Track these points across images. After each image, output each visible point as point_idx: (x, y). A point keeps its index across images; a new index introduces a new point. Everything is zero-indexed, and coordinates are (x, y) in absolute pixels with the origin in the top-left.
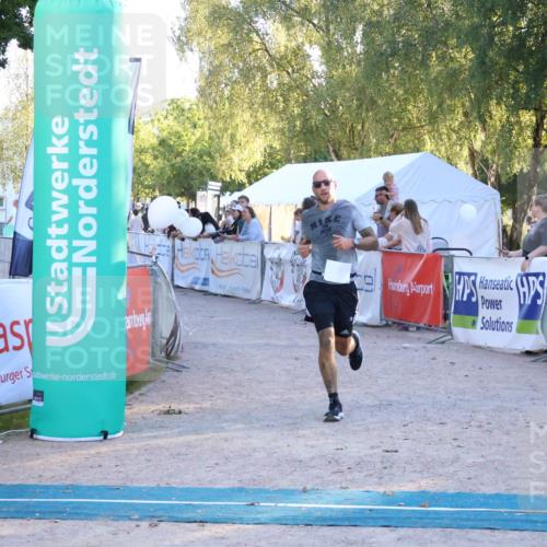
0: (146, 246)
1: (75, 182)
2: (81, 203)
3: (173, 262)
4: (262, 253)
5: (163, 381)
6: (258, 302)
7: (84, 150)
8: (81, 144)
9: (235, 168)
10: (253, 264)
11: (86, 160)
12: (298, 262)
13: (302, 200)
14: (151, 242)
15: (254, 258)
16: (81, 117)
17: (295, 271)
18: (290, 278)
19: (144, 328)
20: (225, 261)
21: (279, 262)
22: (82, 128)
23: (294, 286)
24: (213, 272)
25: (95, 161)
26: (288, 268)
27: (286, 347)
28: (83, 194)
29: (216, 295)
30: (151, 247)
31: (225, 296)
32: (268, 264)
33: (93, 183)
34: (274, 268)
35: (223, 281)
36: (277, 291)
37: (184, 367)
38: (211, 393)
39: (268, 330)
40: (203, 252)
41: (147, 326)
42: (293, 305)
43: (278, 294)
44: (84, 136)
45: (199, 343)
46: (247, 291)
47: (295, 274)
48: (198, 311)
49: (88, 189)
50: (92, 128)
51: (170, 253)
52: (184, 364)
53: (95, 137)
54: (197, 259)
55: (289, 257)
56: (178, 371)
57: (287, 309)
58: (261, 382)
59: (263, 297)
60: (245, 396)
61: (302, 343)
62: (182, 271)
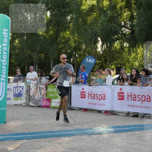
1: (2, 61)
2: (3, 66)
7: (4, 53)
8: (4, 51)
11: (4, 56)
16: (4, 45)
22: (4, 47)
25: (6, 56)
28: (3, 63)
33: (6, 61)
44: (5, 50)
49: (5, 62)
50: (6, 48)
53: (6, 50)
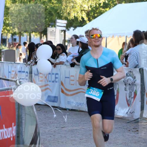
0: (9, 72)
9: (78, 9)
12: (130, 82)
13: (133, 33)
14: (13, 69)
17: (128, 89)
18: (123, 95)
19: (12, 139)
20: (72, 82)
23: (127, 101)
24: (63, 92)
26: (122, 87)
29: (65, 109)
30: (14, 73)
31: (72, 110)
35: (71, 99)
40: (54, 76)
41: (13, 137)
42: (126, 116)
47: (128, 92)
54: (50, 81)
57: (122, 119)
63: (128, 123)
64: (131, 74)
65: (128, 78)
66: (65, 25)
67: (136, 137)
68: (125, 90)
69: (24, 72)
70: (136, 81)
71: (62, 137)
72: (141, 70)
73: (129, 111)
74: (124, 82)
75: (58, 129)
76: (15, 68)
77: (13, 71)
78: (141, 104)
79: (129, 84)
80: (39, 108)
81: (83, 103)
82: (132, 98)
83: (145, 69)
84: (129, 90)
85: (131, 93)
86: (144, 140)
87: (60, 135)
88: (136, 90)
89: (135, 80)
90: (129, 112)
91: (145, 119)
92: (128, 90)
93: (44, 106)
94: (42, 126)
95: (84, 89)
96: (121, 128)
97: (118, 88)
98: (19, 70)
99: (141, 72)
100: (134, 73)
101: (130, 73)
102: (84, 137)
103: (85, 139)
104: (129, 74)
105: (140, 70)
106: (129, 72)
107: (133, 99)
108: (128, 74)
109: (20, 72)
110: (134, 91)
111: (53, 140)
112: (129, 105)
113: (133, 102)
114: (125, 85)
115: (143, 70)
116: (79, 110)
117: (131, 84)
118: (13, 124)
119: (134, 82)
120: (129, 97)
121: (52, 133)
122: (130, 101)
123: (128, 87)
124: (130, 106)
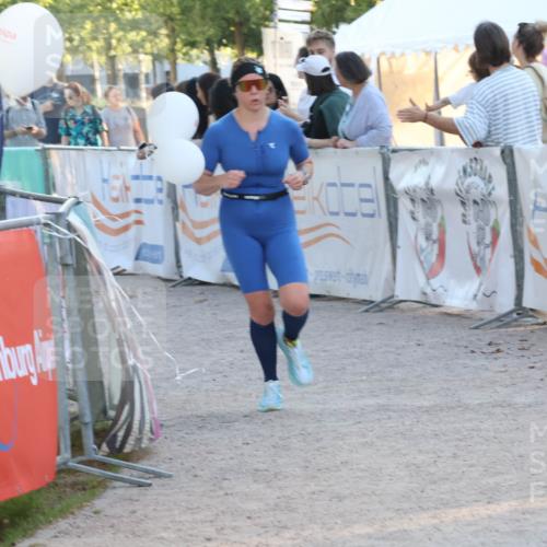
0: (105, 180)
3: (176, 218)
4: (386, 179)
5: (96, 513)
6: (389, 305)
10: (368, 208)
12: (476, 194)
14: (116, 170)
15: (366, 193)
17: (471, 218)
18: (460, 238)
21: (428, 199)
23: (473, 257)
26: (453, 212)
27: (427, 411)
30: (118, 184)
32: (404, 205)
34: (420, 214)
36: (431, 274)
37: (158, 475)
38: (210, 531)
39: (397, 374)
42: (473, 306)
43: (435, 282)
45: (211, 415)
46: (359, 278)
47: (473, 227)
48: (229, 338)
51: (163, 196)
52: (162, 469)
55: (451, 185)
56: (140, 485)
57: (460, 317)
58: (340, 498)
59: (400, 294)
60: (287, 534)
61: (473, 398)
62: (199, 241)
63: (476, 328)
64: (478, 167)
65: (469, 180)
66: (307, 17)
67: (487, 369)
68: (464, 222)
69: (150, 178)
70: (493, 188)
71: (250, 380)
72: (507, 152)
73: (479, 290)
74: (458, 195)
75: (244, 355)
76: (121, 164)
77: (117, 177)
78: (516, 264)
79: (475, 202)
80: (202, 293)
81: (339, 273)
82: (487, 246)
83: (519, 150)
84: (476, 221)
85: (481, 229)
86: (512, 378)
87: (244, 373)
88: (496, 221)
89: (491, 187)
90: (480, 295)
91: (531, 313)
92: (472, 222)
93: (220, 288)
94: (196, 348)
95: (337, 227)
96: (449, 344)
97: (442, 218)
98: (135, 173)
99: (508, 161)
100: (486, 163)
101: (473, 165)
102: (321, 379)
103: (324, 384)
104: (471, 167)
105: (503, 152)
106: (471, 160)
107: (489, 251)
108: (469, 170)
109: (136, 177)
110: (491, 224)
111: (220, 390)
112: (478, 270)
113: (490, 260)
114: (463, 203)
115: (511, 151)
116: (327, 294)
117: (479, 201)
118: (37, 334)
119: (490, 194)
120: (478, 243)
121: (221, 369)
122: (482, 259)
123: (471, 211)
124: (484, 272)
